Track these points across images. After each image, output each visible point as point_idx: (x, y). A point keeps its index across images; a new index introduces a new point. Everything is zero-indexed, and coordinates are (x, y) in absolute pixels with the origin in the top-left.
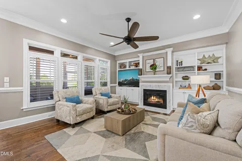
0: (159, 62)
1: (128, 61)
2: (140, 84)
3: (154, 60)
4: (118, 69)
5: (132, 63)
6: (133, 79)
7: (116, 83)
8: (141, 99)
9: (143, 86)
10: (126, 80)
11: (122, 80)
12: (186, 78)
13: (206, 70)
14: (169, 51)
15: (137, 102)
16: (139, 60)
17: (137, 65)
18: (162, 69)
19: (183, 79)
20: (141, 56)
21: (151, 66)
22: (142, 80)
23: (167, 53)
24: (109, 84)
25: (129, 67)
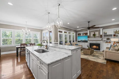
0: (97, 33)
3: (94, 33)
4: (77, 36)
5: (84, 34)
6: (85, 40)
7: (77, 41)
9: (89, 42)
10: (82, 40)
11: (80, 40)
13: (117, 36)
16: (87, 32)
18: (98, 36)
19: (107, 39)
21: (93, 35)
22: (89, 40)
23: (100, 30)
24: (75, 41)
25: (83, 35)
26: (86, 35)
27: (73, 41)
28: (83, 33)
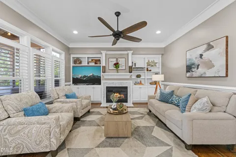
0: (122, 62)
1: (87, 56)
2: (102, 81)
3: (117, 60)
4: (72, 64)
5: (90, 60)
6: (93, 76)
7: (70, 82)
8: (104, 97)
9: (105, 84)
10: (85, 77)
11: (80, 76)
12: (138, 76)
13: (151, 70)
14: (130, 53)
15: (100, 100)
16: (100, 57)
17: (97, 61)
18: (124, 68)
19: (137, 77)
20: (104, 53)
22: (105, 77)
23: (128, 54)
24: (62, 82)
25: (88, 63)
26: (96, 64)
27: (57, 83)
28: (88, 58)
